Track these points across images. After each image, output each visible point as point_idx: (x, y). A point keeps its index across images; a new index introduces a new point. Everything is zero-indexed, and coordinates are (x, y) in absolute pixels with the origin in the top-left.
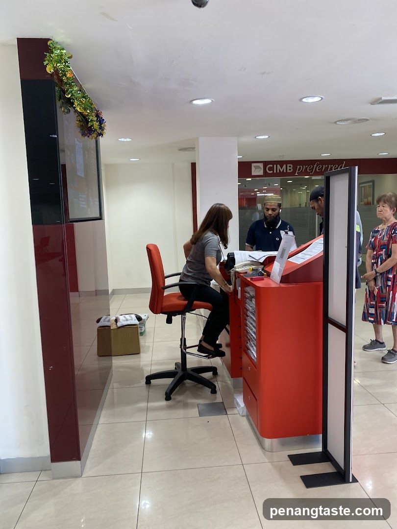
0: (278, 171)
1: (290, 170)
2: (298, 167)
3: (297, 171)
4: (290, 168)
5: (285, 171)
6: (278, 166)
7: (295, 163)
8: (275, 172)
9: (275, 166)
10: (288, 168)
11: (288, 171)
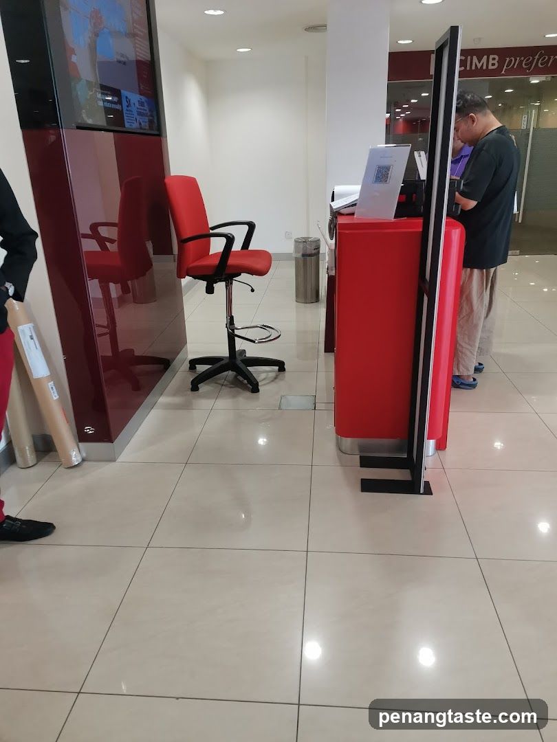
0: (473, 68)
1: (493, 64)
2: (508, 59)
3: (505, 67)
4: (493, 62)
5: (484, 67)
6: (475, 58)
7: (503, 53)
8: (468, 68)
9: (469, 57)
10: (491, 62)
11: (491, 67)
